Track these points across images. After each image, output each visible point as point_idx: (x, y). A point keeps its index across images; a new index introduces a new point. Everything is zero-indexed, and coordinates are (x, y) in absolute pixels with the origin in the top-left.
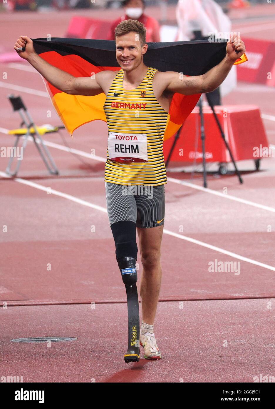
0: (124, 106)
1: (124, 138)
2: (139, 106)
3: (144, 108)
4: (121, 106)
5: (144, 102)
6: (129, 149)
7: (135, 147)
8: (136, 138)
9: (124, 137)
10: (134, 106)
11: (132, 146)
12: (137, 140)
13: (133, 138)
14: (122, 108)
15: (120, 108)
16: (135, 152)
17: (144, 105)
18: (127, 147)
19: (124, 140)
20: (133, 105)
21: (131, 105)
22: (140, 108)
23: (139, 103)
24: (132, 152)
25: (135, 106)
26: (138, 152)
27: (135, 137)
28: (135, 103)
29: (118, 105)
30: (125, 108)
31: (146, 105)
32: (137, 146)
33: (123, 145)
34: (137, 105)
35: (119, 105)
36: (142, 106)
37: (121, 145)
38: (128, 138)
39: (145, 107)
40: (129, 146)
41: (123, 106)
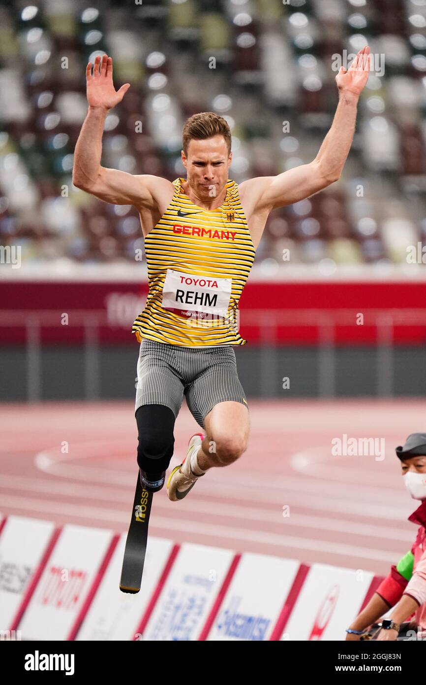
0: (200, 233)
1: (196, 283)
2: (225, 235)
3: (233, 239)
4: (194, 232)
5: (234, 230)
6: (202, 299)
7: (211, 297)
8: (215, 285)
9: (196, 281)
10: (218, 234)
11: (208, 295)
12: (217, 287)
13: (211, 284)
14: (197, 235)
15: (193, 235)
16: (210, 305)
17: (233, 234)
18: (199, 296)
19: (195, 285)
20: (216, 232)
21: (213, 233)
22: (228, 238)
23: (224, 230)
24: (205, 305)
25: (220, 234)
26: (215, 305)
27: (215, 282)
28: (220, 230)
29: (188, 230)
30: (202, 236)
31: (236, 234)
32: (215, 296)
33: (193, 293)
34: (223, 233)
35: (191, 230)
36: (230, 235)
37: (188, 292)
38: (202, 283)
39: (235, 237)
40: (203, 294)
41: (198, 233)
